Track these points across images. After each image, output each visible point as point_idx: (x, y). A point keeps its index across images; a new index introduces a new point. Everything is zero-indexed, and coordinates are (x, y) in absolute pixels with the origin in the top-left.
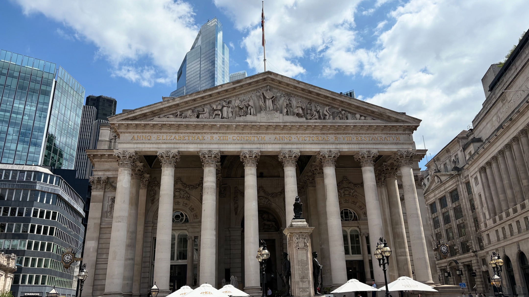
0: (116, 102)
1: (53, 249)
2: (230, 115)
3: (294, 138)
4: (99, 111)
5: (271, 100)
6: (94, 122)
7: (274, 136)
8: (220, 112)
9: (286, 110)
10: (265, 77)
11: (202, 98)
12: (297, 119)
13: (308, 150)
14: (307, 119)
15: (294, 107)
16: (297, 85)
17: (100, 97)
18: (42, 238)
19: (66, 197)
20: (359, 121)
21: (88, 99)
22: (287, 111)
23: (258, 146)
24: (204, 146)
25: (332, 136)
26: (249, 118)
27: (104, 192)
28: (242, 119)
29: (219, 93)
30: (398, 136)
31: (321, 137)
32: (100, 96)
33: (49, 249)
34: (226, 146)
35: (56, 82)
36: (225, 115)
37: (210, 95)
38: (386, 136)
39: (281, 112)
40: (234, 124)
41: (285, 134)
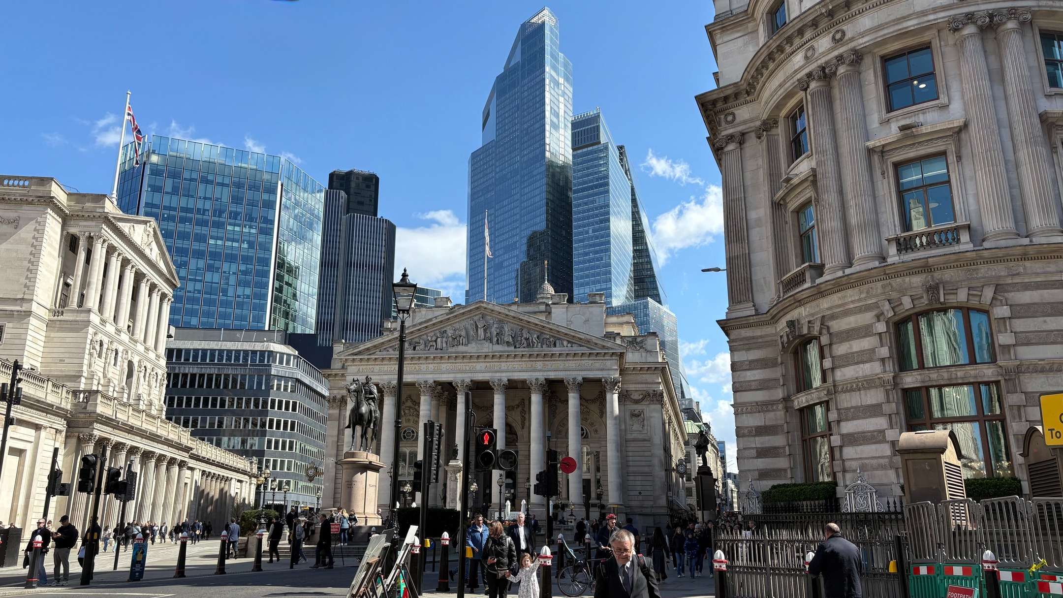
0: (377, 179)
1: (297, 449)
2: (444, 345)
3: (504, 366)
4: (351, 196)
5: (482, 329)
6: (344, 217)
7: (485, 365)
8: (434, 343)
9: (496, 339)
10: (477, 306)
11: (419, 330)
12: (506, 348)
13: (516, 378)
14: (515, 347)
15: (506, 335)
16: (508, 313)
17: (350, 174)
18: (283, 435)
19: (307, 380)
20: (565, 348)
21: (332, 176)
22: (498, 340)
23: (470, 375)
24: (420, 376)
25: (541, 363)
26: (462, 348)
27: (340, 410)
28: (453, 349)
29: (434, 324)
30: (605, 362)
31: (529, 364)
32: (352, 171)
33: (291, 448)
34: (440, 376)
35: (282, 185)
36: (439, 346)
37: (426, 327)
38: (593, 362)
39: (491, 342)
40: (446, 356)
41: (496, 362)
